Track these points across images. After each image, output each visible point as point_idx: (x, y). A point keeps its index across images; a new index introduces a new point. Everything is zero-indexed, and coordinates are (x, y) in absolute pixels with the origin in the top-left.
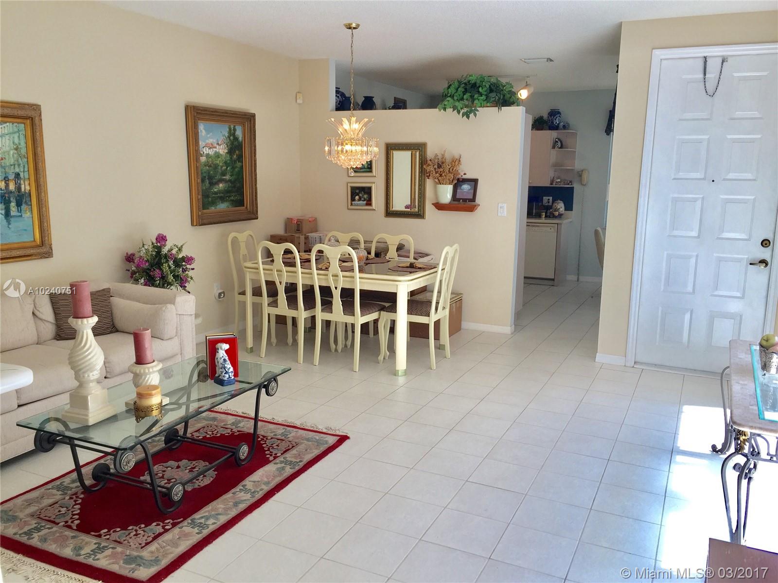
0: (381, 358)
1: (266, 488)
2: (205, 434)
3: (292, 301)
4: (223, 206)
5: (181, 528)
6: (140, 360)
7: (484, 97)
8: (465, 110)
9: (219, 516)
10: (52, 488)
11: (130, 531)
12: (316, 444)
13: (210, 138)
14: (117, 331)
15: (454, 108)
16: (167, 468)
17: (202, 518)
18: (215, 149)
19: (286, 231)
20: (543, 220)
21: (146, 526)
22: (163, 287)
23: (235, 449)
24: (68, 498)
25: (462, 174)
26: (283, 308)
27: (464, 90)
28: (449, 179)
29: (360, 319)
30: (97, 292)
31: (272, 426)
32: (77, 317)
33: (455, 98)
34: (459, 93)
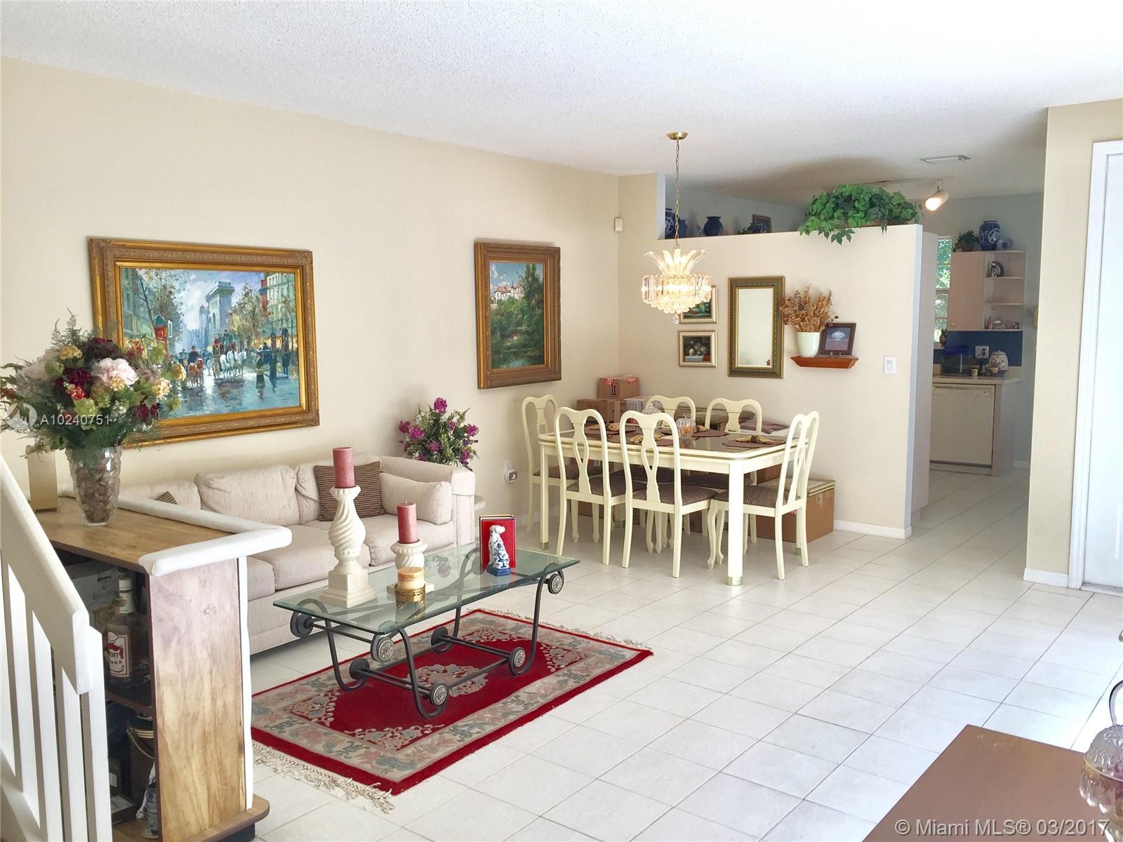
0: (712, 561)
1: (542, 701)
2: (479, 639)
3: (597, 485)
4: (517, 364)
5: (443, 733)
6: (404, 538)
7: (861, 214)
8: (836, 232)
9: (485, 726)
10: (307, 684)
11: (386, 733)
12: (610, 657)
13: (503, 280)
14: (386, 513)
15: (821, 230)
16: (432, 671)
17: (465, 725)
18: (509, 294)
19: (598, 397)
20: (975, 379)
21: (404, 729)
22: (441, 462)
23: (509, 654)
24: (322, 694)
25: (833, 318)
26: (585, 493)
27: (833, 206)
28: (814, 325)
29: (681, 509)
30: (365, 466)
31: (558, 635)
32: (339, 486)
33: (822, 217)
34: (828, 210)
